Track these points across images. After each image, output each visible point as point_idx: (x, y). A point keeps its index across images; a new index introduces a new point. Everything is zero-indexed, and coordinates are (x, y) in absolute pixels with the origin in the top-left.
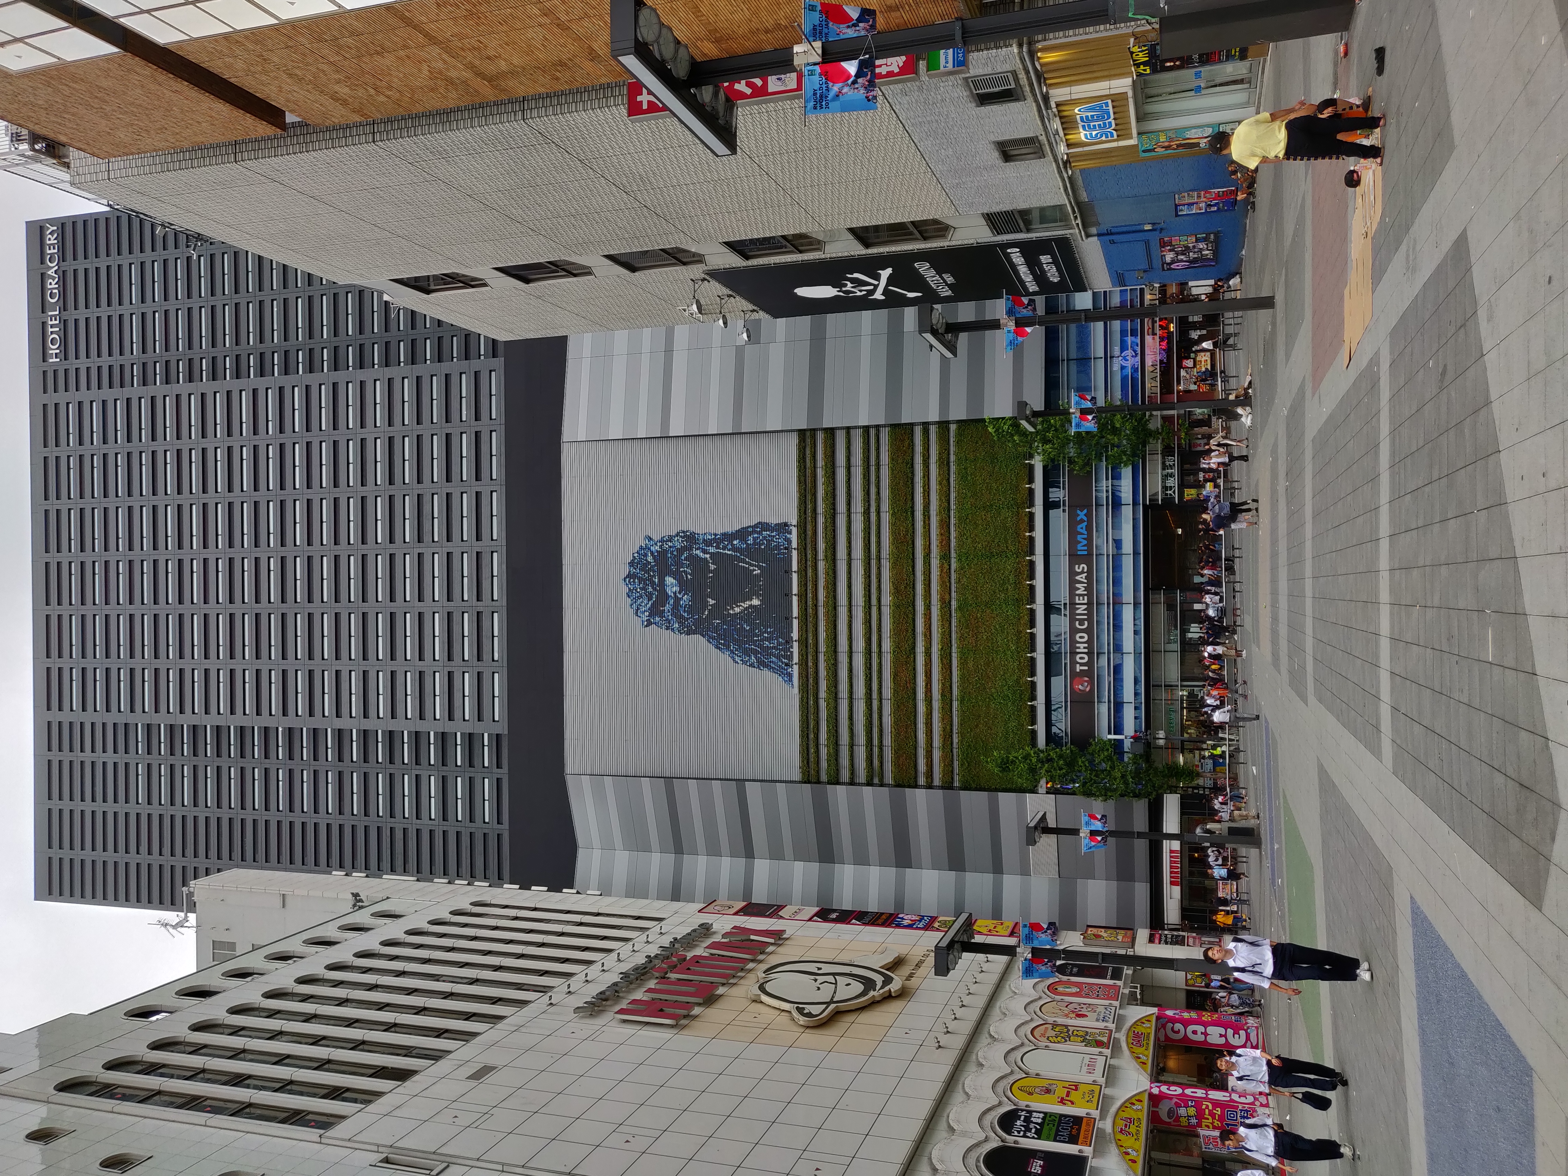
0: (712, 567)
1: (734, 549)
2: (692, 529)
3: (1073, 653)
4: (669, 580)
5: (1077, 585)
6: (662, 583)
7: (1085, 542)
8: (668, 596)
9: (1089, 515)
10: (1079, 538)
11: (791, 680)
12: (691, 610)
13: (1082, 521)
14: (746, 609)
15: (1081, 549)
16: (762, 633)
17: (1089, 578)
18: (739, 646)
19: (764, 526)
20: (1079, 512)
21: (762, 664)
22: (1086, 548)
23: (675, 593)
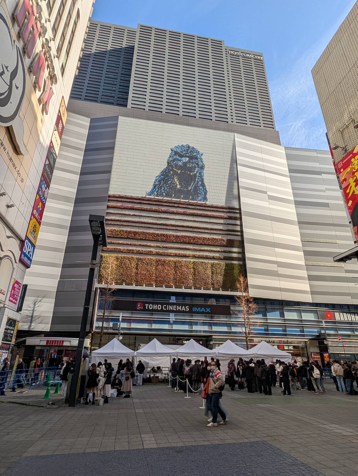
0: (192, 174)
1: (198, 182)
2: (205, 169)
3: (153, 303)
4: (187, 159)
5: (180, 306)
6: (186, 156)
7: (197, 311)
8: (181, 157)
9: (208, 313)
10: (199, 308)
11: (148, 195)
12: (176, 165)
13: (206, 310)
14: (176, 183)
15: (195, 309)
16: (167, 187)
17: (183, 312)
18: (162, 179)
19: (206, 193)
20: (209, 309)
21: (155, 186)
22: (195, 311)
23: (182, 160)
